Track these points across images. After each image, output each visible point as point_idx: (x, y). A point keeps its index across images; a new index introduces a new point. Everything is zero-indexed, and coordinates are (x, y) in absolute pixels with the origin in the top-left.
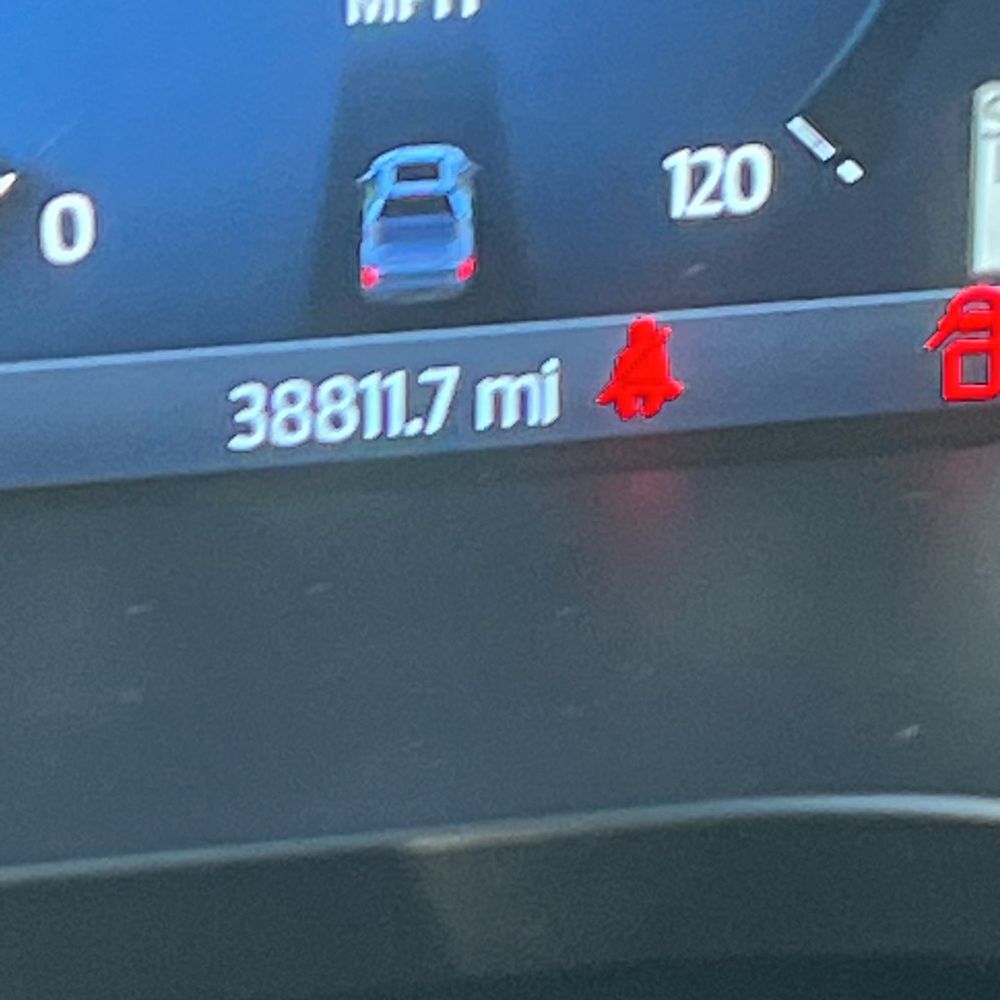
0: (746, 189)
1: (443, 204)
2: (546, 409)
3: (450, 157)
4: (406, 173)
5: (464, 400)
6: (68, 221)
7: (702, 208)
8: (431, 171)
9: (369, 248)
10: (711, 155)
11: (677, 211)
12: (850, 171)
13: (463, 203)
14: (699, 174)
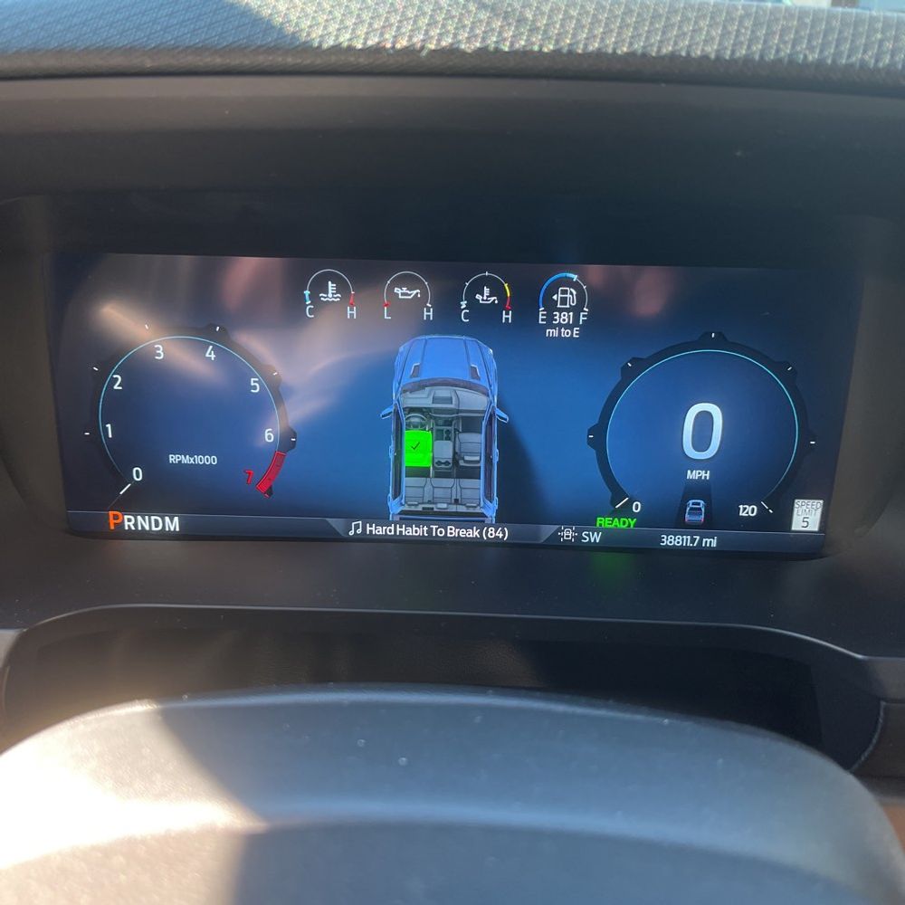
0: (752, 513)
1: (700, 509)
2: (714, 544)
3: (702, 502)
4: (693, 504)
5: (701, 541)
6: (637, 506)
7: (744, 514)
8: (699, 504)
9: (687, 515)
10: (747, 506)
11: (741, 514)
12: (771, 511)
13: (703, 510)
14: (745, 509)
